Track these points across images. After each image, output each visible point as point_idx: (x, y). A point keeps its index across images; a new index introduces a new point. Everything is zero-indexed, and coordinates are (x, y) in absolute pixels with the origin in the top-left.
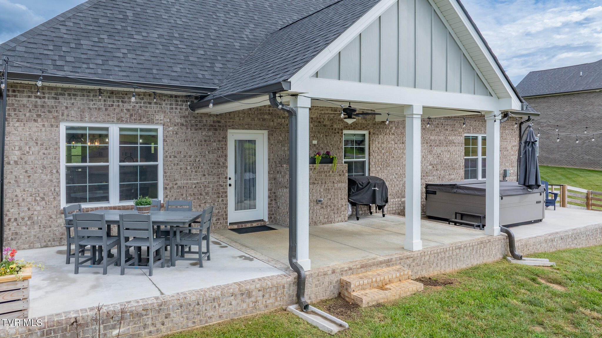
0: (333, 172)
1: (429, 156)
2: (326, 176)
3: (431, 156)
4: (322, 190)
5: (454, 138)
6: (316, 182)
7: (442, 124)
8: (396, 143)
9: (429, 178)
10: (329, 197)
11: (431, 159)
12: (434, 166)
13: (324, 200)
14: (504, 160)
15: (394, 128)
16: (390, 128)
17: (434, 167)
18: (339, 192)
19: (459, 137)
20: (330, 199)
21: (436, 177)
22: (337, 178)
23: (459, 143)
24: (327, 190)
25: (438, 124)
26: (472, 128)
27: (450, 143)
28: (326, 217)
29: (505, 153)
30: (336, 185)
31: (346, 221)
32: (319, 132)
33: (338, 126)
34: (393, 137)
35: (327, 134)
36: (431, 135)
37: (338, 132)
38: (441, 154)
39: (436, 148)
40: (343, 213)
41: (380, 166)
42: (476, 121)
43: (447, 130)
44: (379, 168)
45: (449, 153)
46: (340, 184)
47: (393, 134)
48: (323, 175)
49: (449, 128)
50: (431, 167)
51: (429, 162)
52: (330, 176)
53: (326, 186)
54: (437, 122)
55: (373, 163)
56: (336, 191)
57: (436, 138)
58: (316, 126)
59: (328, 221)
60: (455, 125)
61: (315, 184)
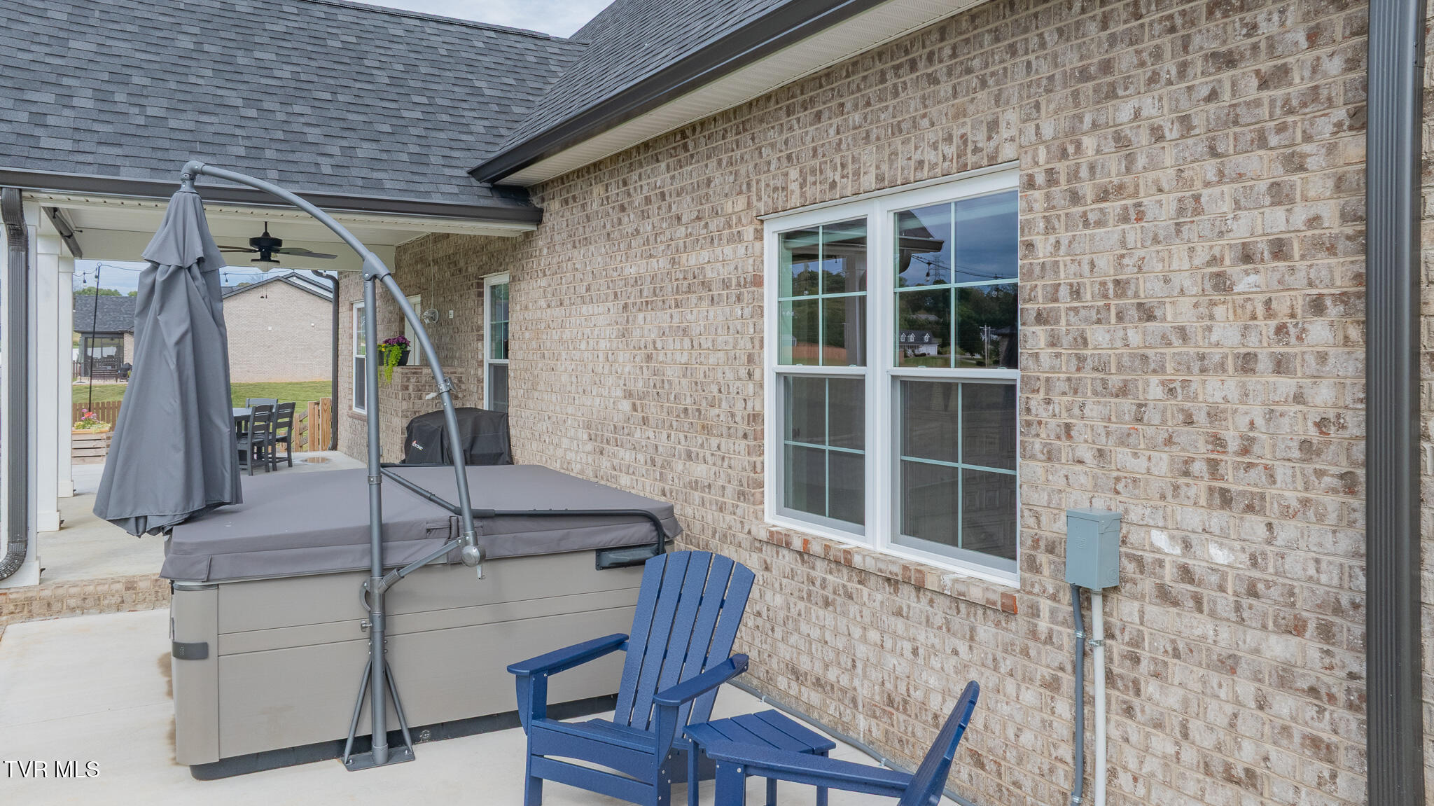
3: (627, 353)
5: (705, 255)
7: (663, 197)
9: (622, 453)
11: (627, 370)
12: (638, 403)
16: (537, 254)
19: (728, 250)
21: (641, 457)
22: (394, 403)
23: (726, 284)
25: (648, 200)
26: (794, 174)
27: (690, 290)
29: (1099, 336)
32: (455, 290)
33: (473, 269)
34: (544, 283)
35: (462, 292)
36: (627, 259)
38: (659, 345)
39: (641, 316)
42: (818, 116)
43: (679, 219)
47: (544, 274)
49: (685, 206)
56: (393, 434)
57: (643, 268)
58: (453, 274)
60: (709, 181)
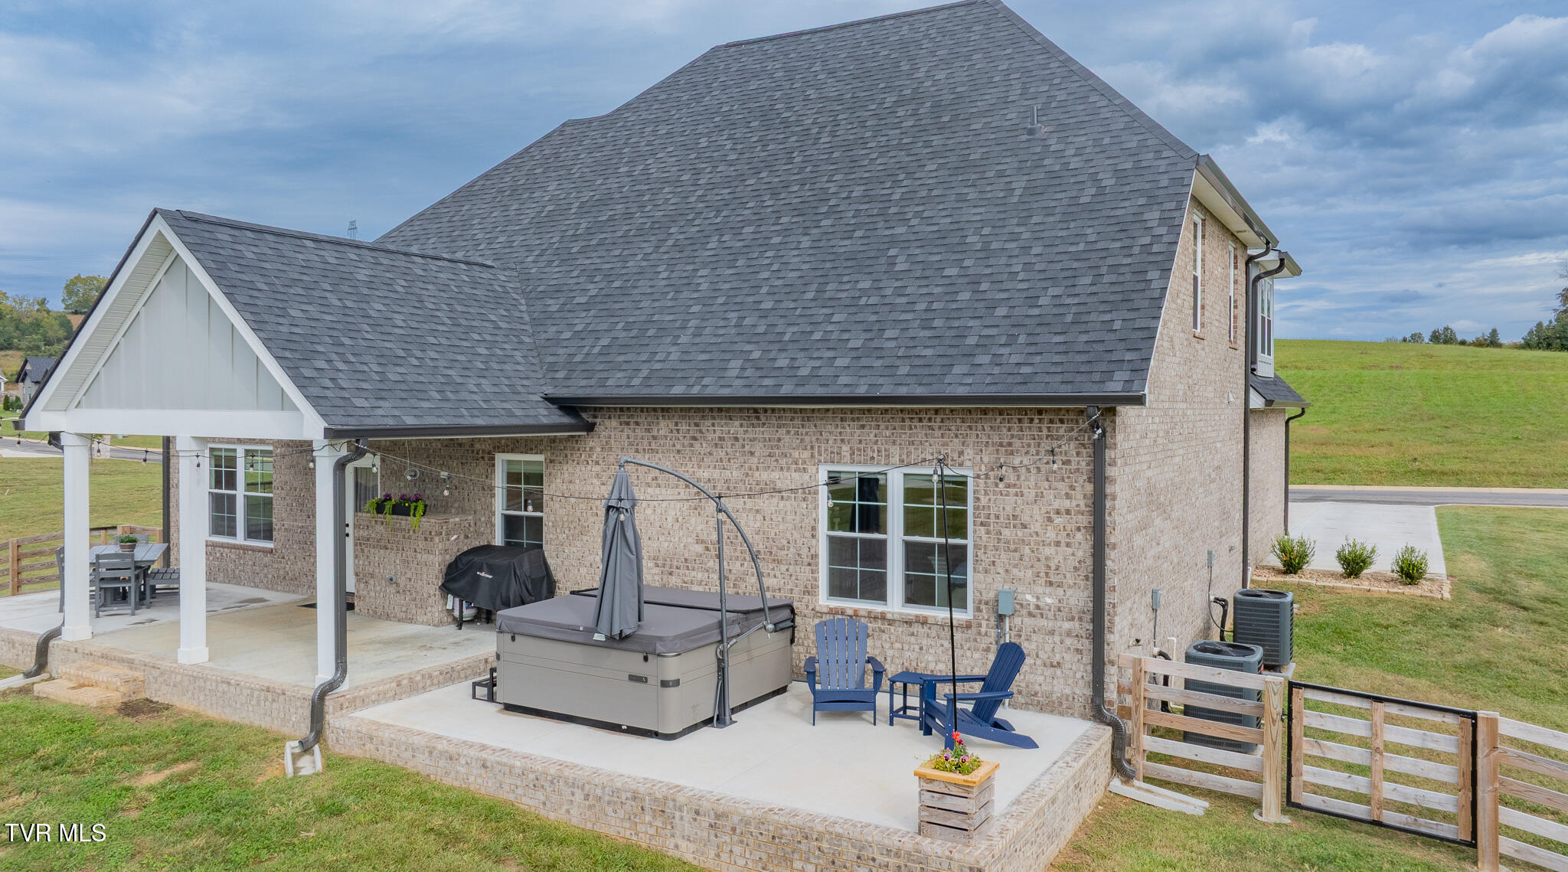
0: (414, 531)
1: (693, 521)
2: (404, 537)
3: (700, 519)
4: (398, 562)
5: (775, 475)
6: (389, 546)
7: (736, 439)
8: (604, 484)
9: (694, 573)
10: (409, 575)
13: (402, 581)
14: (1004, 556)
15: (598, 449)
16: (588, 449)
17: (707, 549)
18: (425, 569)
19: (795, 475)
20: (410, 579)
22: (421, 544)
24: (406, 562)
25: (721, 439)
27: (762, 490)
28: (404, 609)
30: (419, 556)
31: (435, 626)
32: (451, 458)
33: (483, 447)
34: (597, 468)
35: (464, 461)
36: (700, 467)
37: (483, 458)
40: (430, 609)
41: (567, 532)
42: (863, 427)
43: (752, 454)
44: (564, 536)
45: (759, 517)
46: (425, 556)
47: (597, 463)
48: (400, 535)
49: (758, 448)
50: (699, 548)
51: (694, 536)
52: (409, 538)
53: (404, 555)
54: (718, 434)
55: (550, 524)
56: (419, 567)
57: (716, 474)
58: (446, 446)
59: (406, 618)
60: (779, 440)
61: (387, 549)
